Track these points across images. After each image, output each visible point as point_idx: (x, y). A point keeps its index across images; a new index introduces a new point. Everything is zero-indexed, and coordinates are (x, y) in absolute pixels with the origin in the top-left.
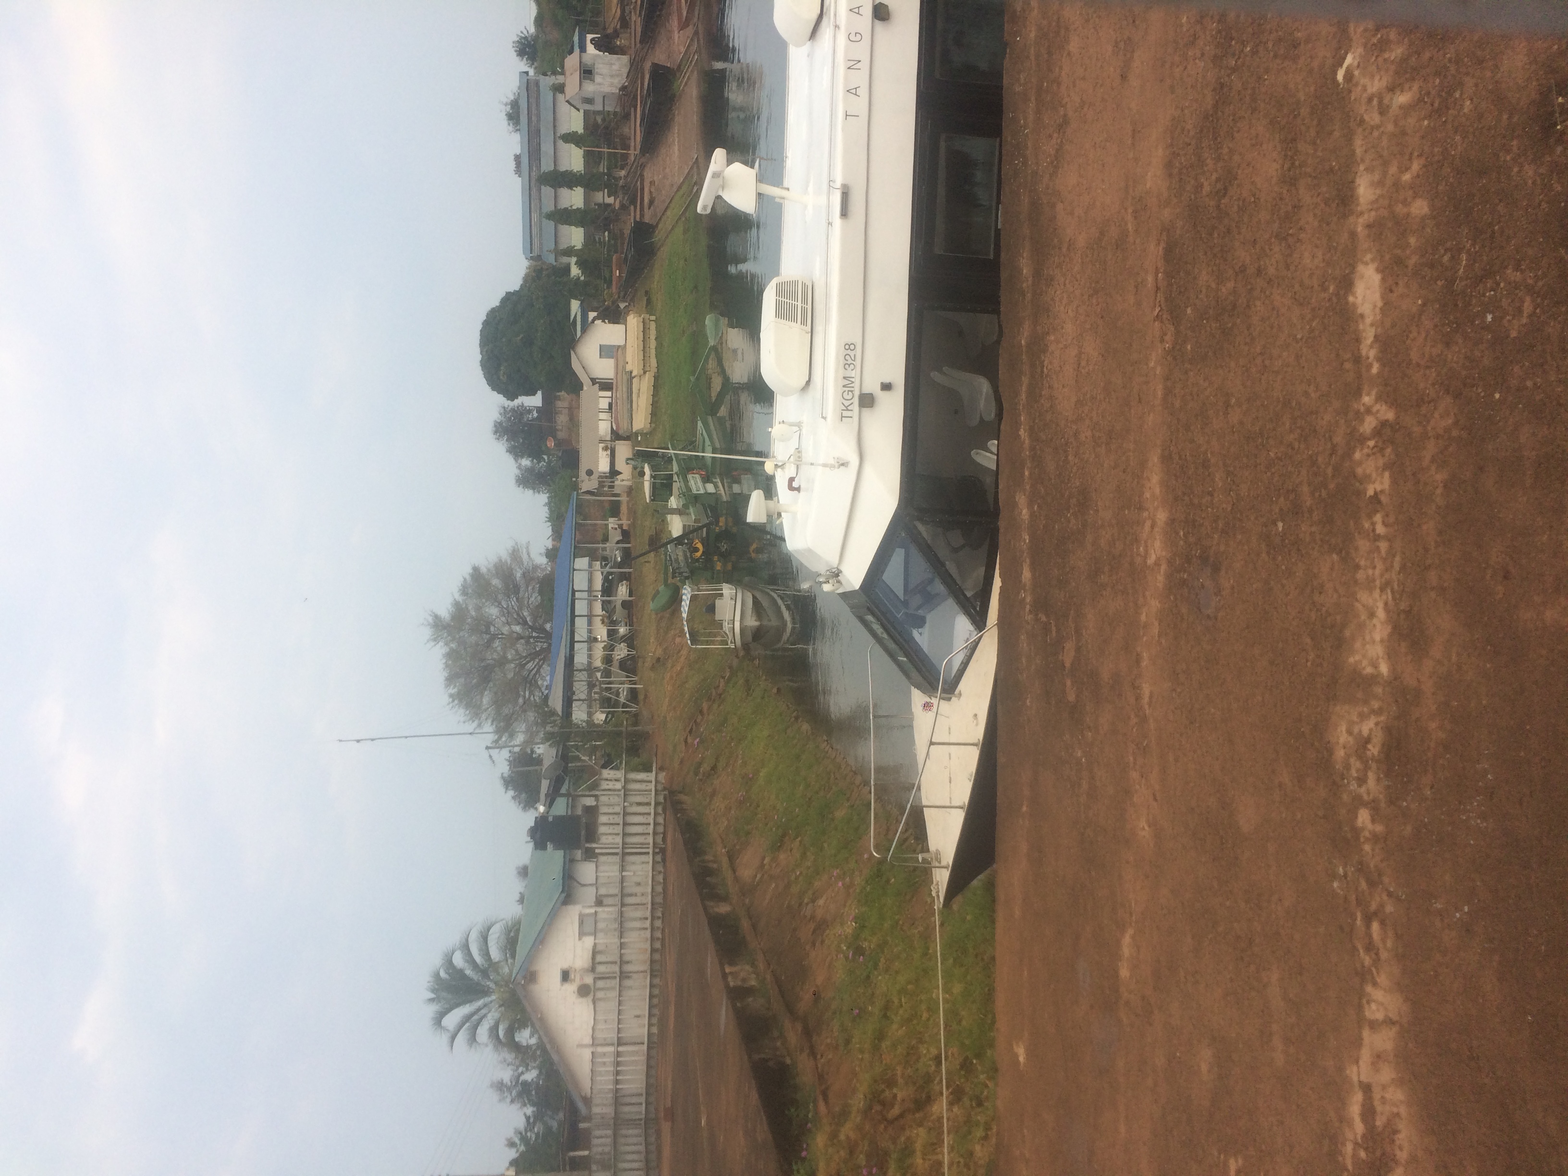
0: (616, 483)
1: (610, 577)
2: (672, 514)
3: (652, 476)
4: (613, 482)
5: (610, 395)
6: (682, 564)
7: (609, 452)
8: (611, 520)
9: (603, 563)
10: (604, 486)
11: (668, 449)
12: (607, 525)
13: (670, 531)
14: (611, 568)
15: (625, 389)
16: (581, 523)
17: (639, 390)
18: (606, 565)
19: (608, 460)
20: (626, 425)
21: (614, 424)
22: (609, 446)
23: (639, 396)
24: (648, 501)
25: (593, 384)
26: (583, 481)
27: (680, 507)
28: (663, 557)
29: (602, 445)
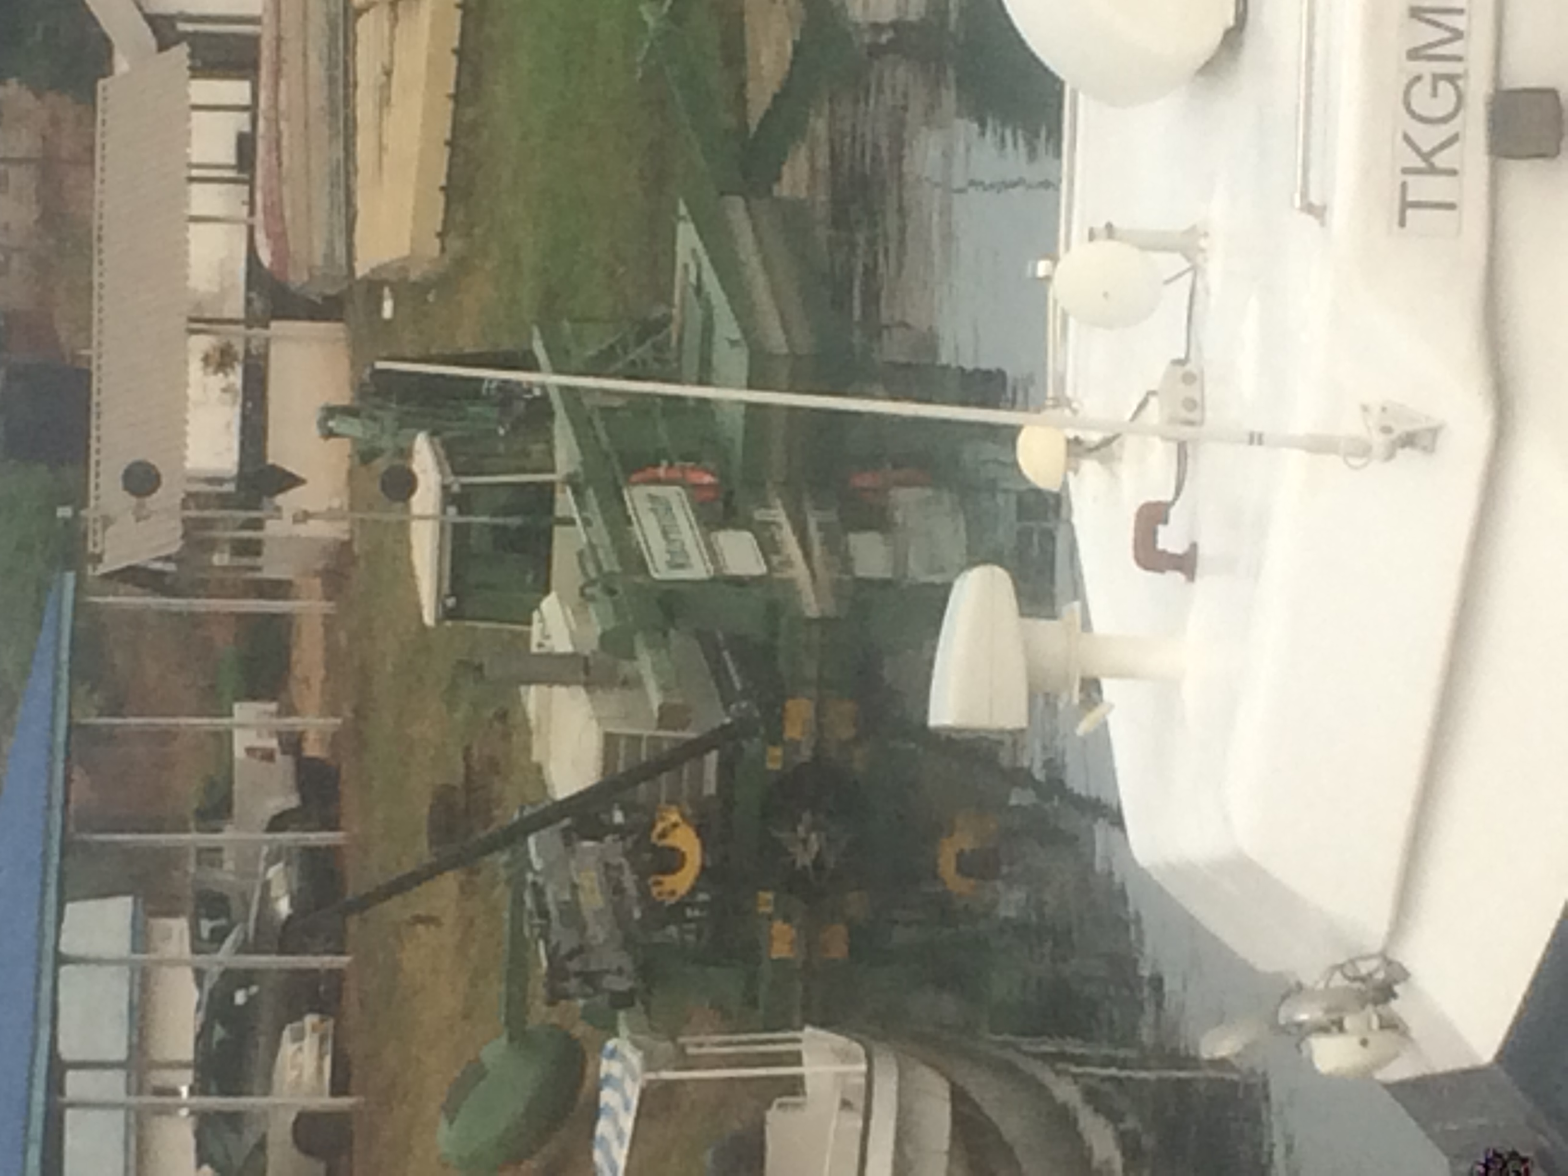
0: (273, 528)
1: (240, 998)
2: (551, 681)
3: (448, 497)
4: (257, 524)
5: (245, 99)
6: (598, 933)
7: (236, 378)
8: (244, 711)
9: (206, 926)
10: (211, 546)
11: (533, 366)
12: (224, 739)
13: (539, 769)
14: (243, 948)
15: (317, 70)
16: (97, 728)
17: (388, 73)
18: (218, 936)
19: (232, 415)
20: (319, 249)
21: (260, 237)
22: (239, 348)
23: (384, 102)
24: (429, 619)
25: (163, 47)
26: (107, 521)
27: (591, 644)
28: (502, 894)
29: (201, 344)
